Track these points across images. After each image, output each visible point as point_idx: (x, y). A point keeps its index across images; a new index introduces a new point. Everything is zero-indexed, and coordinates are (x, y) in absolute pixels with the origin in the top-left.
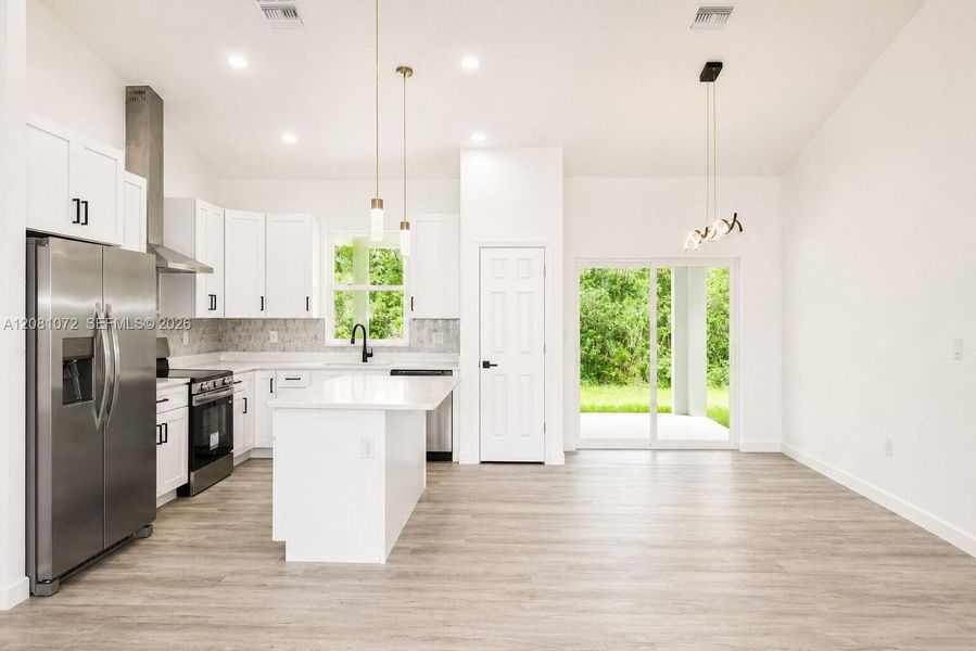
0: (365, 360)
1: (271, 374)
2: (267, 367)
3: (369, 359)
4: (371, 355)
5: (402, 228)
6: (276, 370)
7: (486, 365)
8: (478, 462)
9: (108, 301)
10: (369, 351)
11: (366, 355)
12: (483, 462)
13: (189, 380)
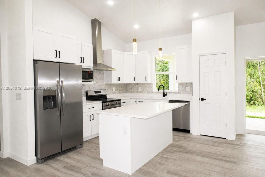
0: (164, 96)
1: (135, 100)
2: (134, 98)
3: (165, 96)
4: (166, 95)
5: (159, 50)
6: (136, 99)
7: (202, 99)
8: (199, 135)
9: (62, 79)
10: (165, 94)
11: (165, 95)
12: (201, 135)
13: (102, 102)
